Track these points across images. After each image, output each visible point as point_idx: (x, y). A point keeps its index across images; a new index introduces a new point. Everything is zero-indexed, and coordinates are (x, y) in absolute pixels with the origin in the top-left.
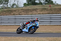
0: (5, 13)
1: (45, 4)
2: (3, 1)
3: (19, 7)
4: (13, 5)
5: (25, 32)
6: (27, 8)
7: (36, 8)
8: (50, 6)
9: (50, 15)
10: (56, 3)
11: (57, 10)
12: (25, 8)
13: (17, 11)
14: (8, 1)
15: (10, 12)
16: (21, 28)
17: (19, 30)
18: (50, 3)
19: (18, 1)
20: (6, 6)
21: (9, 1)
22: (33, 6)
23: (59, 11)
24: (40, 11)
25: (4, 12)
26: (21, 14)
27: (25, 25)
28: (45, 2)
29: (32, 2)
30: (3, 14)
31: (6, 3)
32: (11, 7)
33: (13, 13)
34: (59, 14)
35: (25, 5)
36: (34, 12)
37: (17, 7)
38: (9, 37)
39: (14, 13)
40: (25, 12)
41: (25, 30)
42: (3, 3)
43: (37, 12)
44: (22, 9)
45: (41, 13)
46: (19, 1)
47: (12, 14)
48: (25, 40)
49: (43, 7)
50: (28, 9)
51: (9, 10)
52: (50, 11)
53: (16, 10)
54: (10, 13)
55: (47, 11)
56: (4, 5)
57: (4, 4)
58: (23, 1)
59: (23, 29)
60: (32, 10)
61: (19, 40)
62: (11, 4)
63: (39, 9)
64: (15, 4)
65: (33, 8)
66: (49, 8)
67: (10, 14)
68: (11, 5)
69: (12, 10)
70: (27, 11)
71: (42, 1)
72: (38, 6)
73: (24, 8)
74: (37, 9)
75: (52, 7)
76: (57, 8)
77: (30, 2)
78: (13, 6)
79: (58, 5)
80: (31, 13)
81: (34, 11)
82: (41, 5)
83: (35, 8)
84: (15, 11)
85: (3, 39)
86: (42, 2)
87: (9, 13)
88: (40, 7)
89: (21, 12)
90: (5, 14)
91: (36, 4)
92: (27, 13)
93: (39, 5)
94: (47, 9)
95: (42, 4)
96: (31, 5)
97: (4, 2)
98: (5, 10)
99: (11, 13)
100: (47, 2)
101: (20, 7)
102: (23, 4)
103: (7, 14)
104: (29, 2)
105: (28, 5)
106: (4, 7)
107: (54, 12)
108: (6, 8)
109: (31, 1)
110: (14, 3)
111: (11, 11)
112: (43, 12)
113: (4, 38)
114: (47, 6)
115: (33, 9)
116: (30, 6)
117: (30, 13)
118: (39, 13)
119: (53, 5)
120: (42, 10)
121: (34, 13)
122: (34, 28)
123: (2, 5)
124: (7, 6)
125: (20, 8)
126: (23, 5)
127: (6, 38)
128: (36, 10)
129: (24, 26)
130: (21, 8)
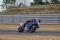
4: (20, 4)
6: (35, 8)
8: (58, 6)
12: (33, 8)
13: (25, 10)
14: (15, 1)
19: (25, 1)
20: (13, 5)
22: (41, 5)
24: (48, 10)
28: (52, 2)
29: (39, 2)
31: (13, 2)
36: (42, 12)
39: (22, 12)
40: (33, 11)
43: (45, 11)
44: (30, 9)
45: (49, 12)
47: (20, 13)
49: (51, 7)
52: (57, 11)
54: (18, 12)
55: (54, 10)
56: (11, 4)
62: (18, 3)
63: (47, 8)
65: (40, 7)
66: (57, 8)
73: (31, 8)
78: (20, 6)
80: (39, 12)
83: (42, 7)
84: (23, 10)
88: (48, 7)
89: (29, 12)
91: (43, 3)
92: (34, 12)
94: (55, 8)
97: (11, 1)
100: (54, 2)
102: (30, 3)
103: (15, 13)
111: (19, 10)
112: (51, 11)
114: (54, 6)
115: (41, 8)
117: (38, 12)
118: (46, 12)
128: (43, 9)
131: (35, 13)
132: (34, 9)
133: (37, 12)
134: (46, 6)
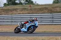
1: (26, 4)
6: (7, 8)
8: (30, 6)
9: (30, 15)
10: (36, 3)
11: (37, 10)
12: (6, 8)
17: (17, 29)
18: (30, 3)
22: (14, 6)
23: (39, 11)
24: (20, 11)
28: (25, 2)
29: (13, 2)
34: (39, 14)
35: (6, 5)
40: (5, 12)
43: (17, 12)
44: (2, 9)
45: (21, 13)
48: (5, 39)
49: (23, 7)
52: (30, 11)
55: (27, 11)
58: (3, 1)
63: (19, 9)
65: (13, 8)
66: (29, 8)
73: (4, 8)
75: (33, 7)
76: (37, 8)
79: (38, 5)
80: (12, 13)
81: (14, 11)
82: (21, 5)
83: (15, 8)
86: (23, 2)
88: (20, 7)
89: (1, 12)
91: (16, 4)
92: (7, 13)
94: (27, 9)
95: (22, 4)
100: (27, 2)
104: (9, 2)
105: (8, 5)
107: (34, 12)
109: (11, 1)
112: (23, 12)
114: (27, 6)
115: (13, 9)
116: (10, 6)
117: (10, 13)
118: (19, 12)
119: (33, 5)
120: (22, 10)
121: (14, 13)
126: (3, 5)
128: (16, 10)
131: (7, 14)
132: (7, 9)
134: (19, 7)
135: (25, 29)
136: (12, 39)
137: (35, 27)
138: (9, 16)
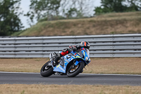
0: (51, 29)
2: (48, 3)
3: (84, 16)
4: (69, 12)
5: (60, 73)
6: (103, 19)
7: (124, 17)
12: (99, 19)
13: (80, 25)
14: (58, 3)
15: (63, 27)
16: (50, 64)
17: (46, 68)
19: (82, 3)
20: (54, 14)
21: (61, 3)
22: (117, 14)
24: (133, 25)
25: (49, 27)
26: (88, 31)
27: (59, 59)
30: (47, 31)
31: (55, 6)
32: (65, 17)
33: (70, 30)
35: (99, 12)
36: (120, 28)
37: (80, 15)
38: (62, 85)
39: (74, 29)
40: (98, 27)
41: (59, 68)
42: (46, 6)
43: (127, 27)
44: (91, 21)
45: (136, 29)
46: (84, 2)
47: (68, 33)
48: (99, 92)
50: (106, 21)
51: (61, 23)
53: (78, 24)
54: (63, 29)
56: (50, 11)
57: (50, 9)
58: (92, 2)
59: (55, 66)
60: (113, 24)
61: (85, 92)
62: (66, 8)
63: (131, 20)
64: (74, 10)
65: (116, 18)
67: (64, 32)
68: (66, 12)
69: (69, 23)
70: (102, 26)
71: (137, 2)
72: (129, 13)
73: (95, 19)
74: (125, 20)
77: (109, 6)
78: (70, 14)
81: (119, 26)
82: (135, 12)
83: (120, 18)
84: (75, 25)
85: (47, 91)
87: (61, 30)
88: (133, 17)
89: (88, 28)
90: (51, 31)
91: (123, 9)
92: (102, 29)
93: (131, 11)
95: (137, 10)
96: (112, 11)
97: (49, 5)
98: (52, 22)
99: (66, 30)
101: (87, 15)
102: (94, 9)
103: (56, 32)
104: (107, 4)
105: (105, 11)
106: (50, 17)
108: (53, 18)
109: (112, 1)
110: (72, 7)
111: (66, 26)
113: (50, 88)
115: (117, 21)
116: (110, 14)
117: (110, 30)
118: (130, 29)
120: (138, 24)
121: (118, 30)
122: (79, 64)
123: (45, 12)
124: (58, 13)
125: (87, 17)
126: (94, 12)
127: (54, 88)
128: (122, 22)
129: (57, 60)
130: (89, 19)
131: (103, 31)
132: (102, 21)
133: (108, 30)
135: (62, 69)
136: (115, 92)
137: (82, 62)
138: (107, 37)
